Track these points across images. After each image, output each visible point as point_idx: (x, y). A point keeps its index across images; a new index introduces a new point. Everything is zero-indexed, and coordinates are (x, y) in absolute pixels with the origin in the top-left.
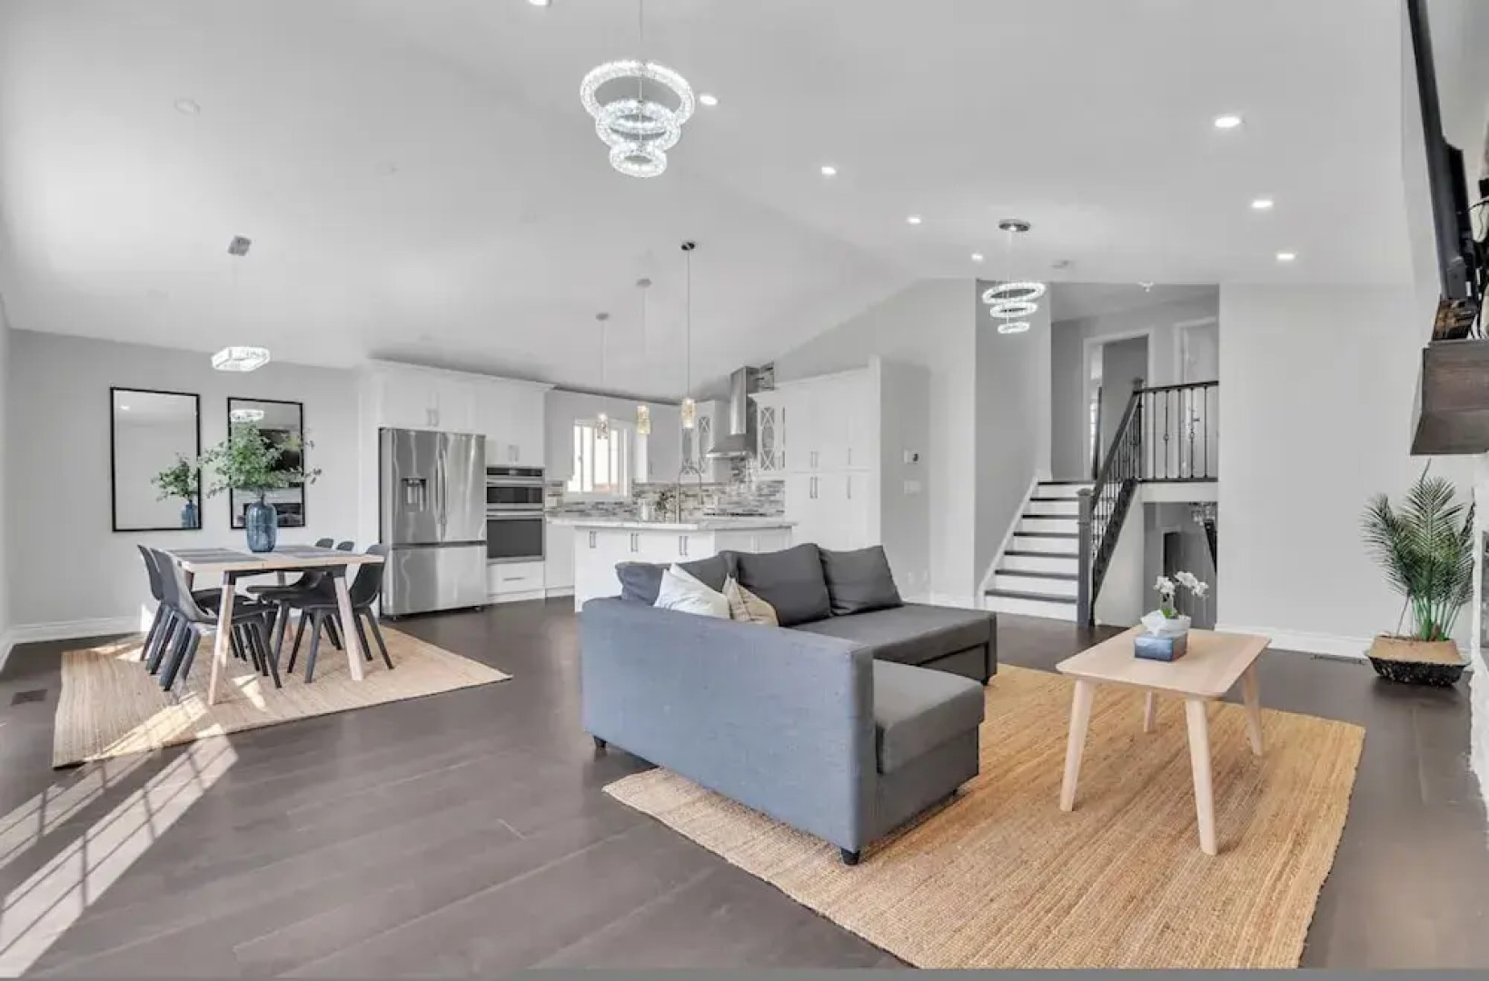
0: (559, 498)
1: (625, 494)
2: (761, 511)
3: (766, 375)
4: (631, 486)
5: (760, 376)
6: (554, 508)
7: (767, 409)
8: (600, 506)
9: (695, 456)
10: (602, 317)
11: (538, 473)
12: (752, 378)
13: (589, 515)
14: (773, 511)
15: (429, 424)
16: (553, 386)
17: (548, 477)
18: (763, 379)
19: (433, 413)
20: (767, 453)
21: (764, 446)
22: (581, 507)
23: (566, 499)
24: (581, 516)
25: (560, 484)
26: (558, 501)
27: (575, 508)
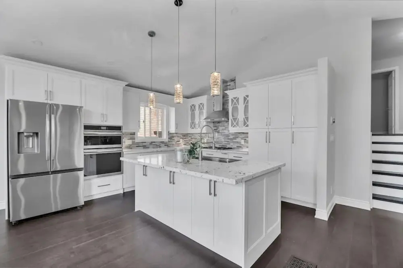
0: (134, 140)
1: (165, 138)
2: (228, 146)
3: (232, 83)
4: (168, 134)
5: (228, 84)
6: (131, 145)
7: (235, 98)
8: (153, 144)
9: (197, 121)
10: (152, 34)
11: (119, 128)
12: (225, 84)
13: (148, 148)
14: (235, 146)
15: (47, 99)
16: (127, 83)
17: (124, 130)
18: (230, 85)
19: (49, 94)
20: (235, 119)
21: (233, 116)
22: (144, 144)
23: (136, 141)
24: (144, 148)
25: (134, 134)
26: (133, 142)
27: (141, 145)
